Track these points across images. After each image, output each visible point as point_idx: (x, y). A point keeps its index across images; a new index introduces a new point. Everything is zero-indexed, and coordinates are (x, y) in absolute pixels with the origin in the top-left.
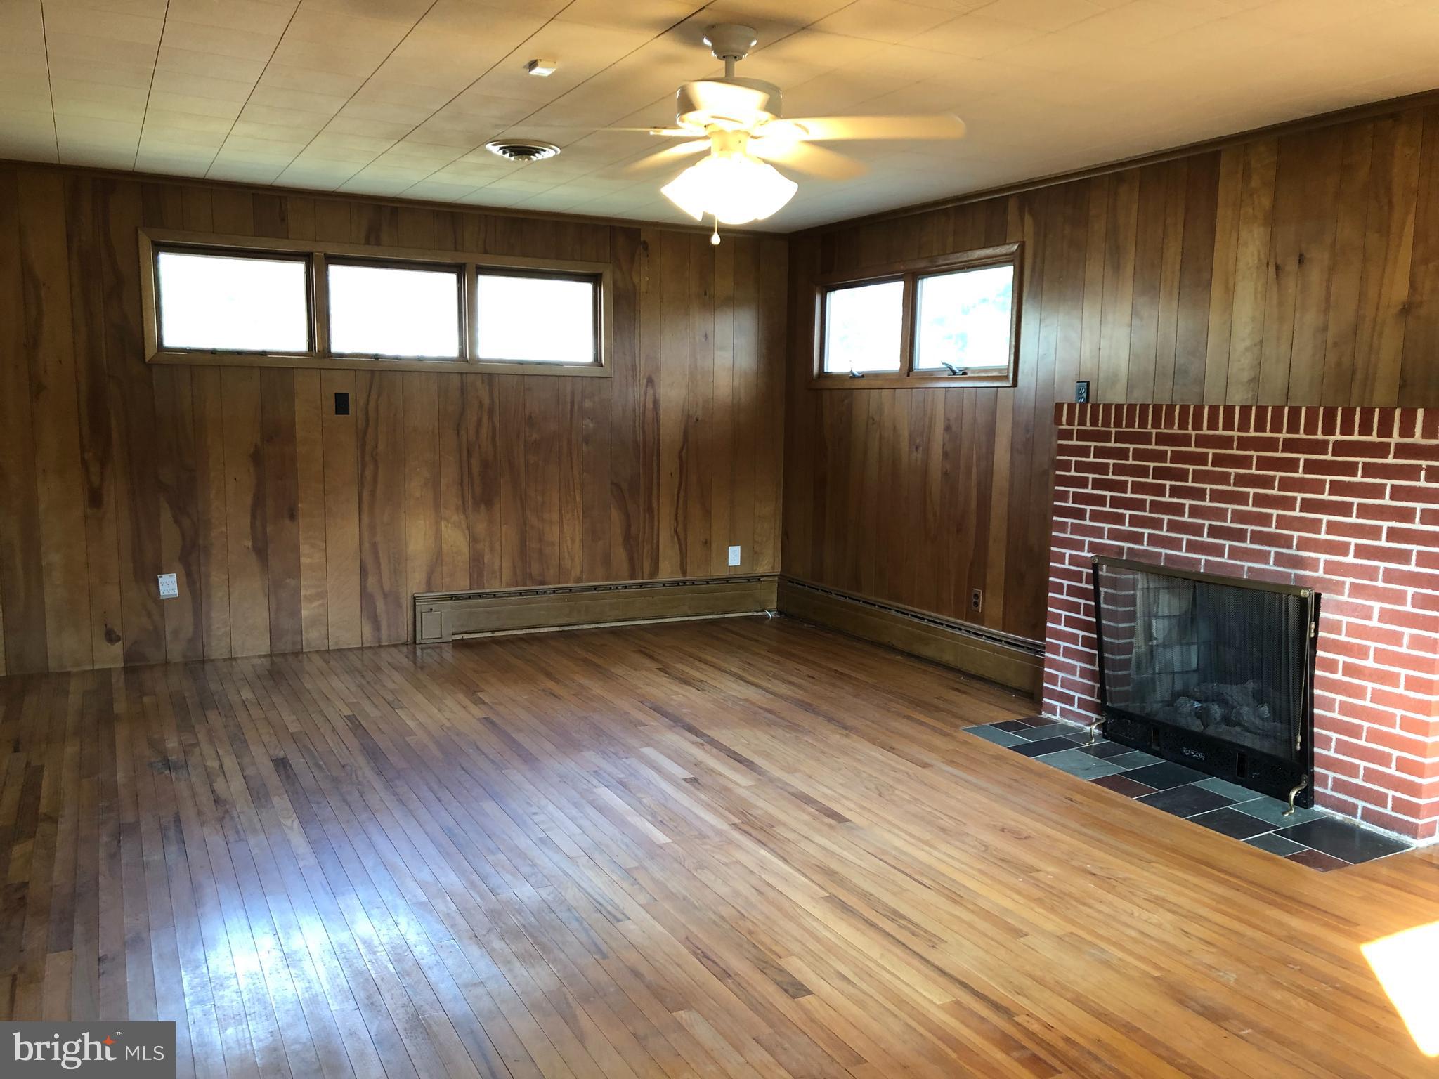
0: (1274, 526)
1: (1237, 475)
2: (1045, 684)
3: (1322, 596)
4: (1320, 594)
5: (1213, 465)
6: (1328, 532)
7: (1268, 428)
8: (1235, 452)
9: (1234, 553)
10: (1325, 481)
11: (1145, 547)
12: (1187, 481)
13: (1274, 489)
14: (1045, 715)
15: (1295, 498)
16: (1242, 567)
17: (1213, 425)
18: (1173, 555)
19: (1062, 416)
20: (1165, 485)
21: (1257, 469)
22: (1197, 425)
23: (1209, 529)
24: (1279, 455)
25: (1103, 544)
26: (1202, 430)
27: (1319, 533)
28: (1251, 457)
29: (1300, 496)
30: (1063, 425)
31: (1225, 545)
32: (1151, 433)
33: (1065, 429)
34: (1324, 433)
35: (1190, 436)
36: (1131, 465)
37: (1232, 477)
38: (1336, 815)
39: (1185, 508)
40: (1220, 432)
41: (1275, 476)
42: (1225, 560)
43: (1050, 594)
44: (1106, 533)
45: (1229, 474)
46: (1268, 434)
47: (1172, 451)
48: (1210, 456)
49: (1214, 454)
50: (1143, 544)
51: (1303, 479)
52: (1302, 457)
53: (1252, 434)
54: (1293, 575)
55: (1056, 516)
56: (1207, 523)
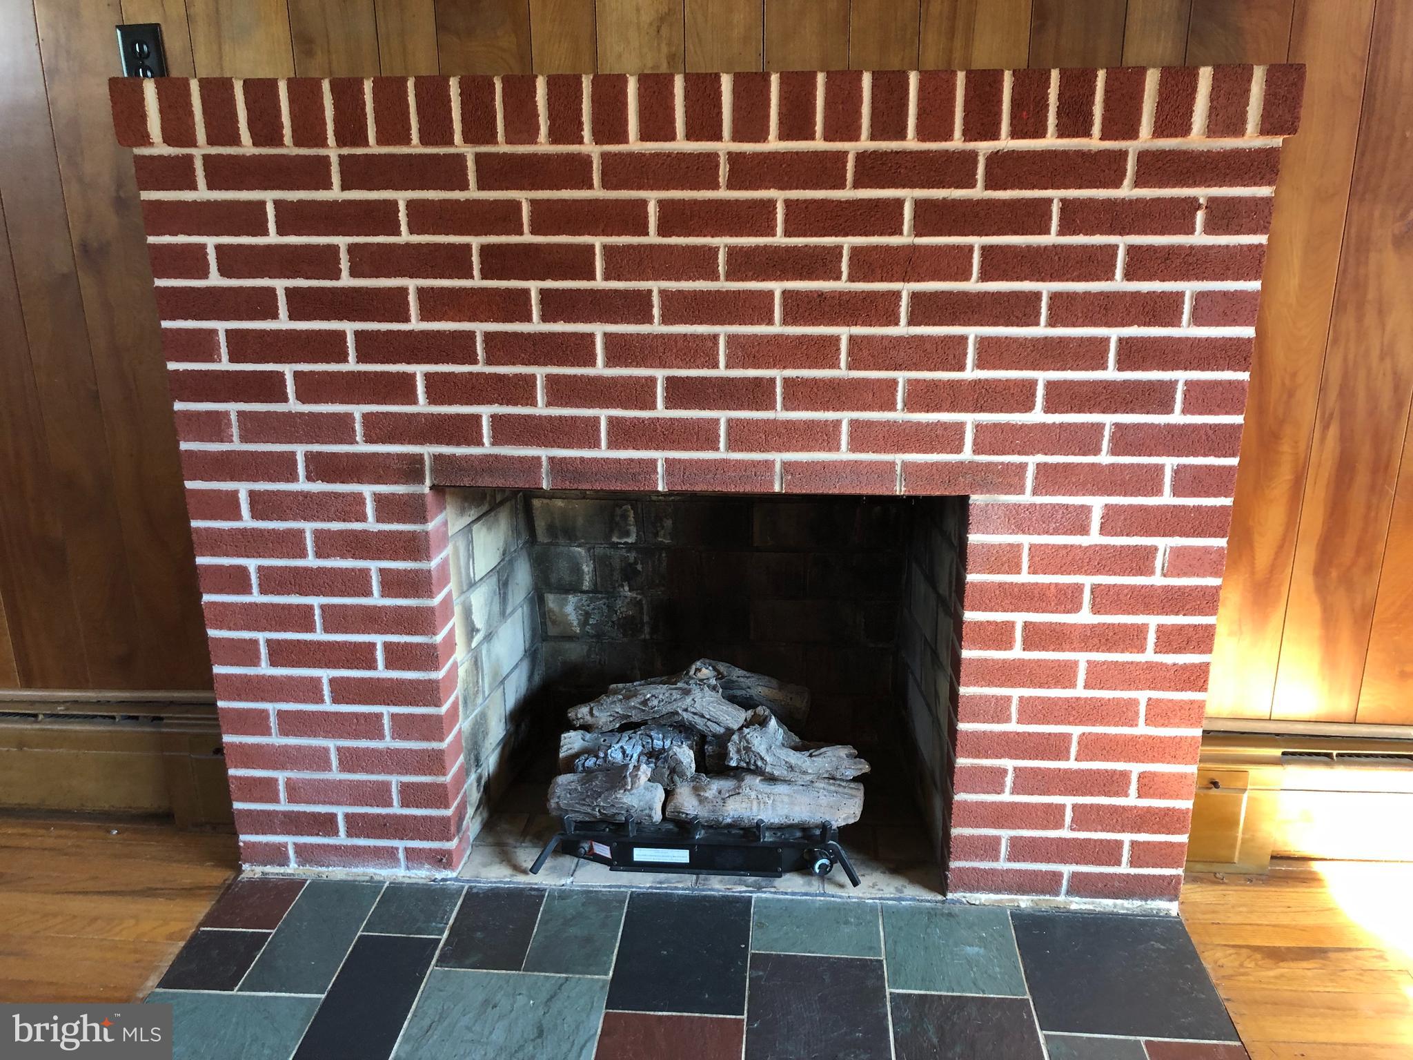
0: (843, 364)
1: (732, 252)
2: (237, 805)
3: (971, 502)
4: (967, 497)
5: (662, 232)
6: (981, 364)
7: (819, 128)
8: (723, 194)
9: (741, 436)
10: (970, 249)
11: (487, 448)
12: (592, 277)
13: (838, 278)
14: (251, 871)
15: (897, 295)
16: (769, 465)
17: (656, 126)
18: (573, 460)
19: (143, 117)
20: (526, 292)
21: (787, 233)
22: (610, 129)
23: (667, 389)
24: (847, 194)
25: (355, 455)
26: (627, 142)
27: (962, 368)
28: (771, 204)
29: (907, 289)
30: (151, 144)
31: (717, 421)
32: (461, 158)
33: (161, 157)
34: (968, 135)
35: (586, 161)
36: (407, 245)
37: (722, 258)
38: (1018, 900)
39: (593, 343)
40: (681, 145)
41: (839, 248)
42: (722, 453)
43: (207, 598)
44: (358, 427)
45: (714, 251)
46: (818, 144)
47: (533, 202)
48: (652, 209)
49: (661, 203)
50: (480, 443)
51: (914, 248)
52: (909, 196)
53: (773, 144)
54: (898, 468)
55: (181, 400)
56: (660, 374)
